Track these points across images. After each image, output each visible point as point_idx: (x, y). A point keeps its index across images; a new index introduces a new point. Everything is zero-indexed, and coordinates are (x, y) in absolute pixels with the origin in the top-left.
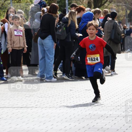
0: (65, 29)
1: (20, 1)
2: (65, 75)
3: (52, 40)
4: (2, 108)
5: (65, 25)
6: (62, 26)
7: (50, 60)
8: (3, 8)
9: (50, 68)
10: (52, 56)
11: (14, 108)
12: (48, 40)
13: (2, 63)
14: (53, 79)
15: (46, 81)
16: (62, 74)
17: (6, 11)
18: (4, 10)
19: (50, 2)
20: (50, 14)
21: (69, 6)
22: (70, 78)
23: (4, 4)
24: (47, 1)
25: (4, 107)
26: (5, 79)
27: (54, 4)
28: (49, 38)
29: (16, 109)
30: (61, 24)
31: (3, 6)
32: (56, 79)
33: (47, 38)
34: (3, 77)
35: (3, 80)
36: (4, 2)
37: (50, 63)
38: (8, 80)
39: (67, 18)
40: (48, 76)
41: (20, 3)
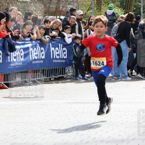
0: (141, 34)
1: (100, 11)
2: (139, 74)
3: (126, 44)
4: (83, 104)
5: (141, 30)
6: (140, 31)
7: (124, 61)
8: (85, 17)
9: (124, 69)
10: (126, 58)
11: (94, 103)
12: (123, 44)
13: (83, 64)
14: (128, 78)
15: (122, 80)
16: (136, 74)
17: (88, 19)
18: (86, 19)
19: (127, 11)
20: (127, 22)
21: (143, 14)
22: (144, 77)
23: (87, 14)
24: (125, 10)
25: (85, 103)
26: (86, 78)
27: (131, 13)
28: (124, 42)
29: (95, 104)
30: (138, 29)
31: (86, 15)
32: (131, 78)
33: (122, 43)
34: (85, 77)
35: (85, 79)
36: (87, 11)
37: (124, 64)
38: (89, 79)
39: (144, 24)
40: (123, 75)
41: (100, 12)
